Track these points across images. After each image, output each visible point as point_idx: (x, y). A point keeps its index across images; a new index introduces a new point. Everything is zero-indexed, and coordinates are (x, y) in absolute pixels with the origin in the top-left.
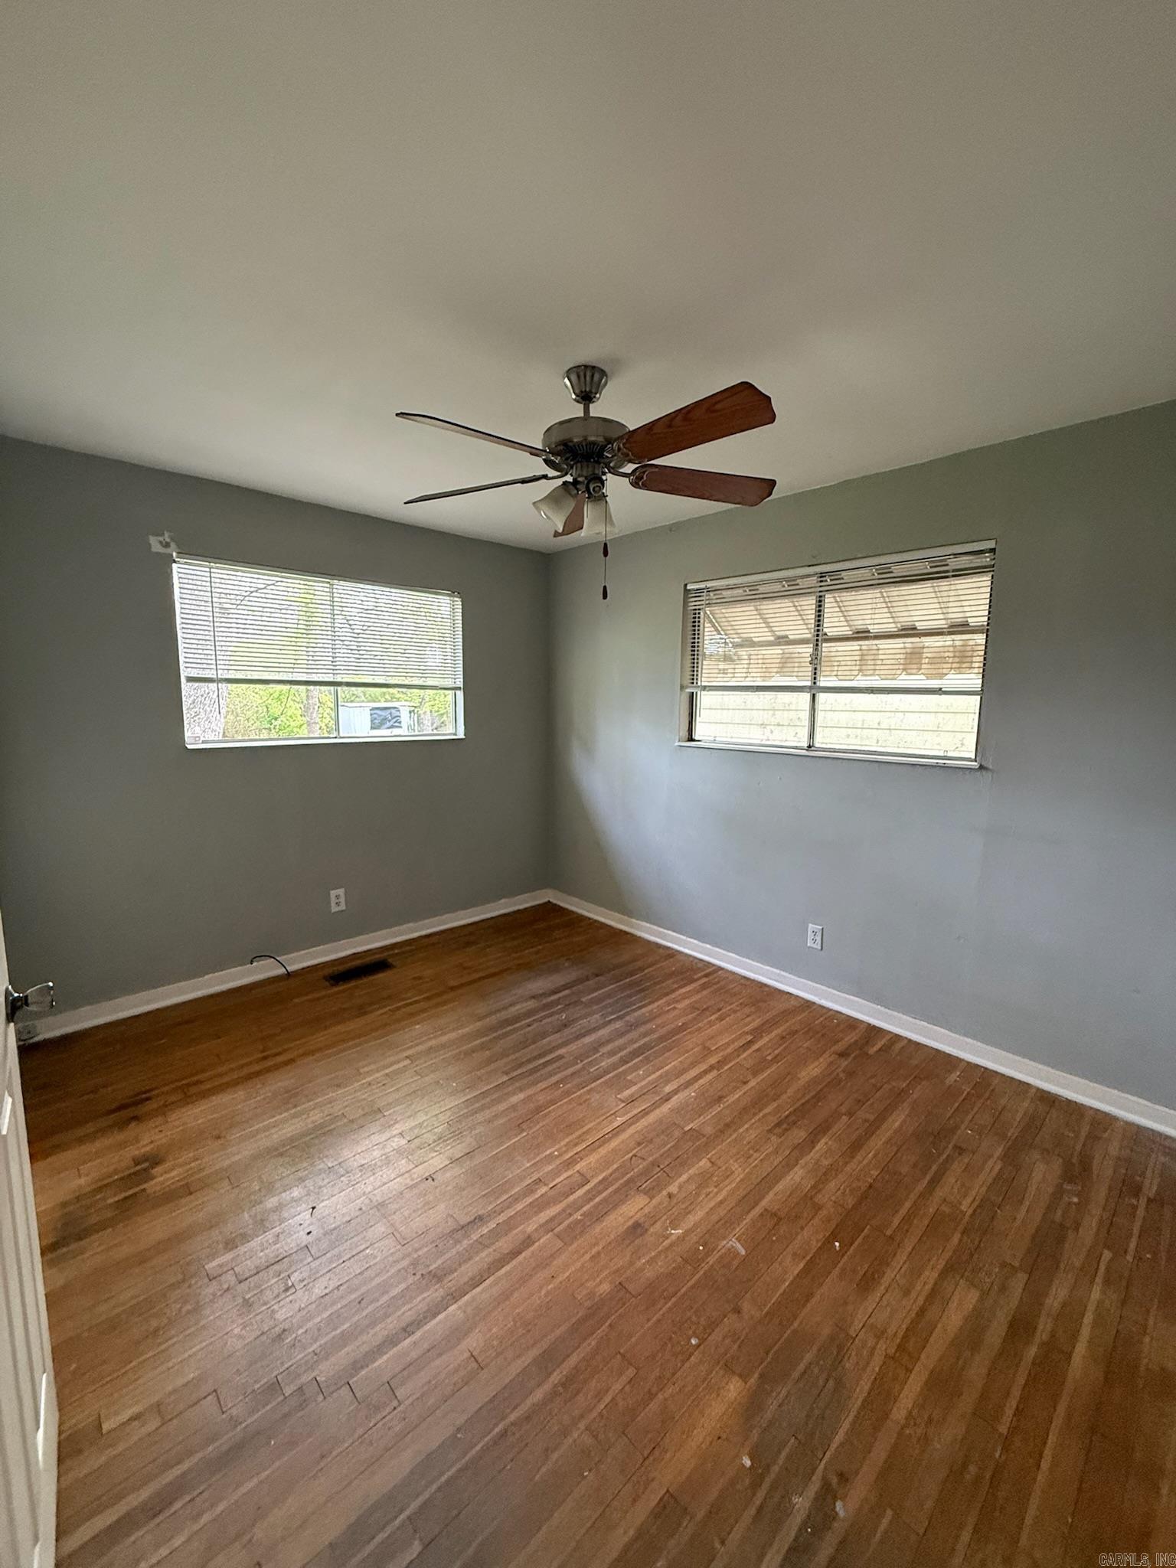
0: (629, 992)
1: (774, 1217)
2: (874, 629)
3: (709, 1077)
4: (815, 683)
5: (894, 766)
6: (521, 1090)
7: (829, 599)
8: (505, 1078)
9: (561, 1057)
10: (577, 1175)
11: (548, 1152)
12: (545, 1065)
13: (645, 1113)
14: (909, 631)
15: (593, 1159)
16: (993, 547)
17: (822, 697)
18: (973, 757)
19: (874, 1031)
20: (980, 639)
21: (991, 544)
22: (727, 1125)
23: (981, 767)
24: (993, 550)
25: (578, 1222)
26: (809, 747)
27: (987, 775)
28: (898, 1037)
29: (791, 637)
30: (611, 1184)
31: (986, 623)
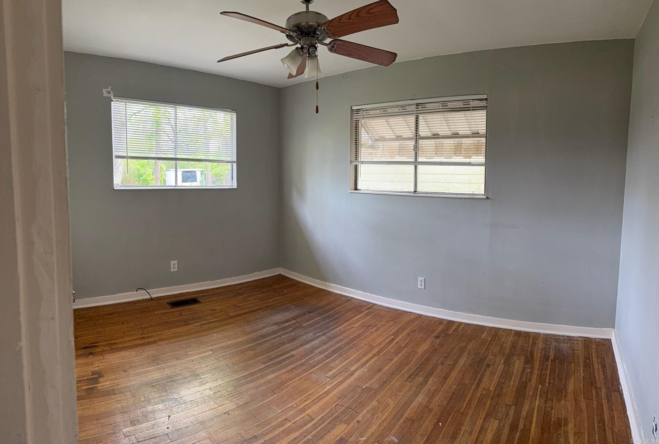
0: (328, 321)
1: (411, 420)
2: (441, 133)
3: (373, 360)
4: (416, 160)
5: (452, 199)
6: (272, 372)
7: (421, 117)
8: (263, 366)
9: (293, 356)
10: (307, 416)
11: (290, 405)
12: (284, 360)
13: (341, 382)
14: (455, 135)
15: (315, 408)
16: (486, 98)
17: (420, 167)
18: (484, 194)
19: (451, 323)
20: (483, 140)
21: (485, 97)
22: (385, 382)
23: (487, 198)
24: (486, 99)
25: (309, 440)
26: (415, 191)
27: (489, 201)
28: (461, 323)
29: (403, 136)
30: (326, 420)
31: (485, 133)
